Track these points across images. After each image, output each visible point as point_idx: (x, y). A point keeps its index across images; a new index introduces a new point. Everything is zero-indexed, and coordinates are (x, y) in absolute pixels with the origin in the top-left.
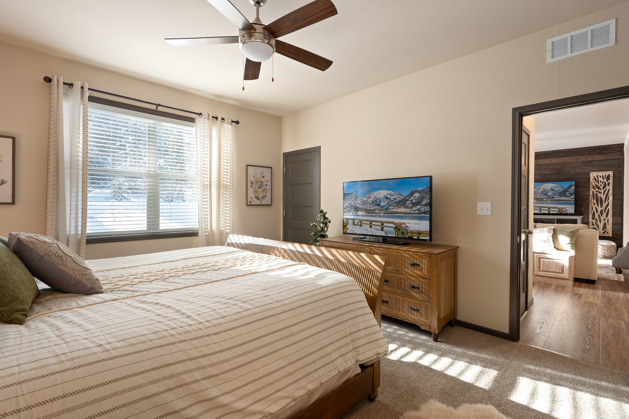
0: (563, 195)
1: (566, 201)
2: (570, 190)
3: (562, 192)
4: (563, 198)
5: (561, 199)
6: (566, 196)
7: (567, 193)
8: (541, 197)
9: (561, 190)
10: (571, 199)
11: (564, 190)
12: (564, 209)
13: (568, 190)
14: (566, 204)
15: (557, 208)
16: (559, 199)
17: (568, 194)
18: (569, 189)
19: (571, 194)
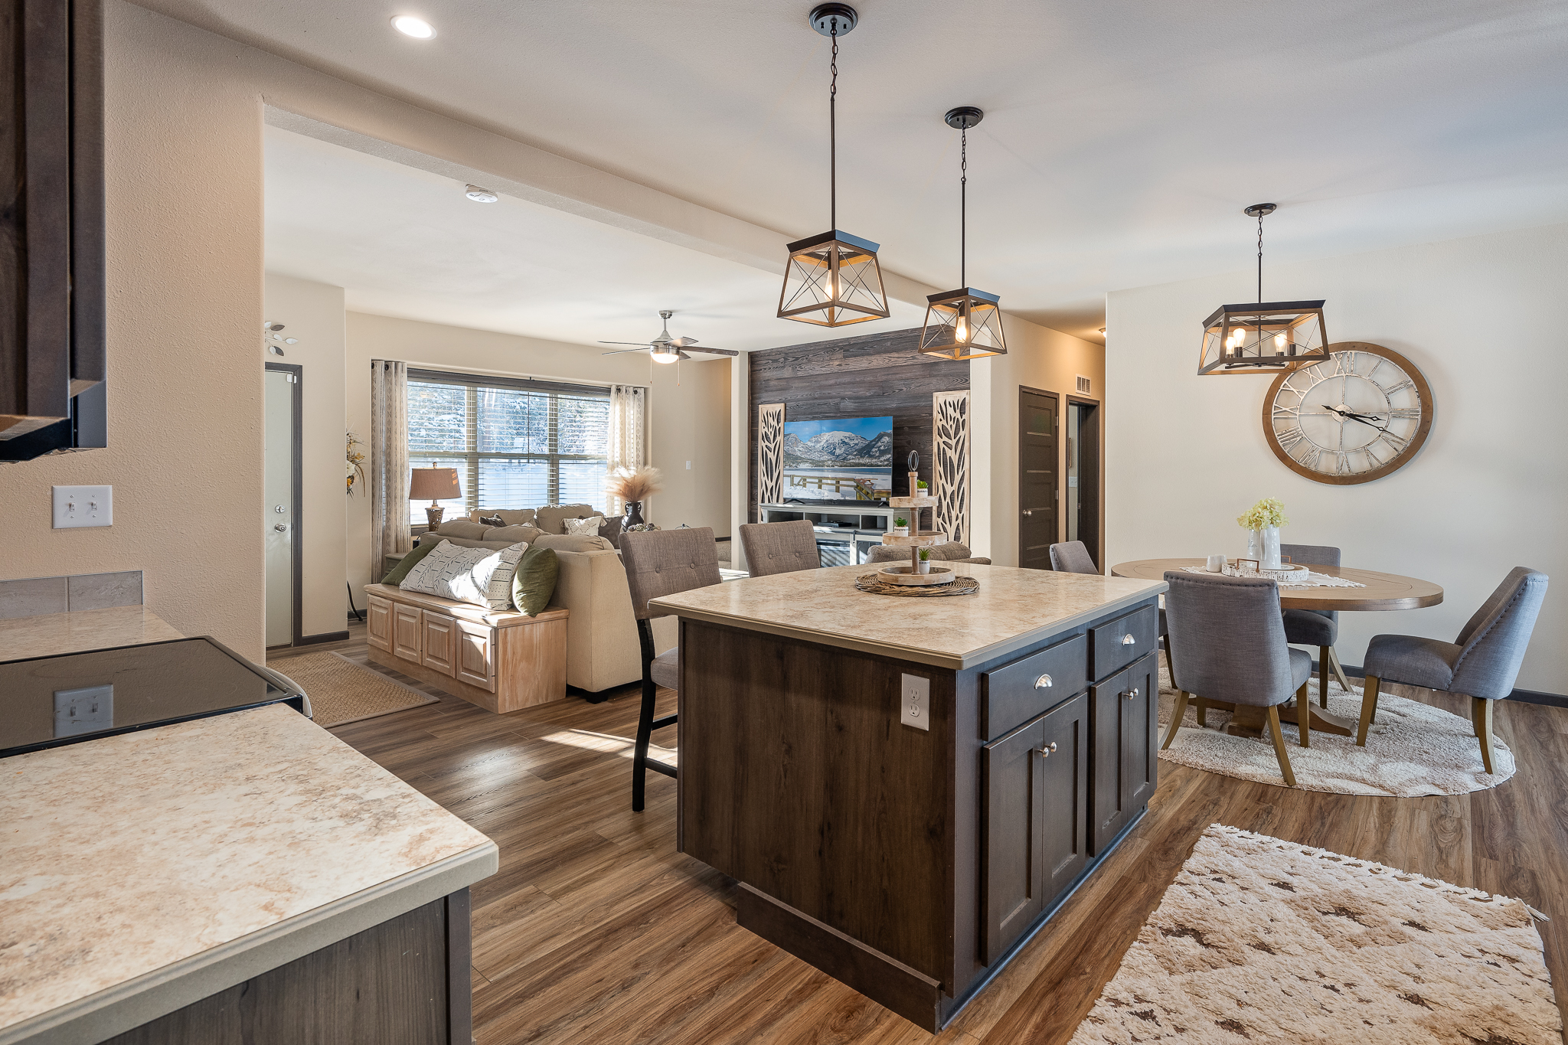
0: (865, 454)
1: (872, 465)
2: (880, 444)
3: (863, 448)
4: (866, 460)
5: (862, 461)
6: (871, 456)
7: (874, 450)
8: (822, 459)
9: (862, 444)
10: (881, 461)
11: (868, 445)
12: (868, 483)
13: (875, 445)
14: (871, 472)
15: (854, 480)
16: (857, 461)
17: (876, 452)
18: (877, 442)
19: (883, 453)
